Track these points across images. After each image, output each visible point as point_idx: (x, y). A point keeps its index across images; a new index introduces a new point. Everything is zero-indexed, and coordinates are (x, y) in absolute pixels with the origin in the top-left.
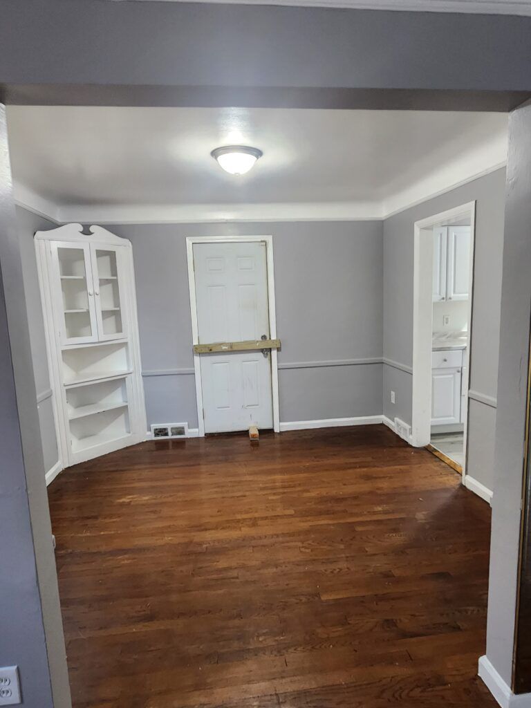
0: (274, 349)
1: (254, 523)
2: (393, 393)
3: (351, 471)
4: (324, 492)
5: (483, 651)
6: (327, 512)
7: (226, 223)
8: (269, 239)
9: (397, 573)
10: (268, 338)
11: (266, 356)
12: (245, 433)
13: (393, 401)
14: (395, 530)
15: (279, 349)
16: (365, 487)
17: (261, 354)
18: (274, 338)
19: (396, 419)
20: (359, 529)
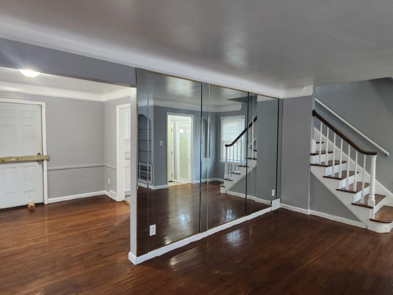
0: (45, 160)
1: (36, 240)
2: (109, 179)
3: (87, 214)
4: (73, 223)
5: (130, 251)
6: (75, 230)
7: (17, 93)
8: (44, 104)
9: (104, 242)
10: (41, 154)
11: (40, 164)
12: (26, 207)
13: (109, 183)
14: (105, 230)
15: (48, 160)
16: (94, 218)
17: (37, 163)
18: (45, 154)
19: (111, 191)
20: (89, 233)
